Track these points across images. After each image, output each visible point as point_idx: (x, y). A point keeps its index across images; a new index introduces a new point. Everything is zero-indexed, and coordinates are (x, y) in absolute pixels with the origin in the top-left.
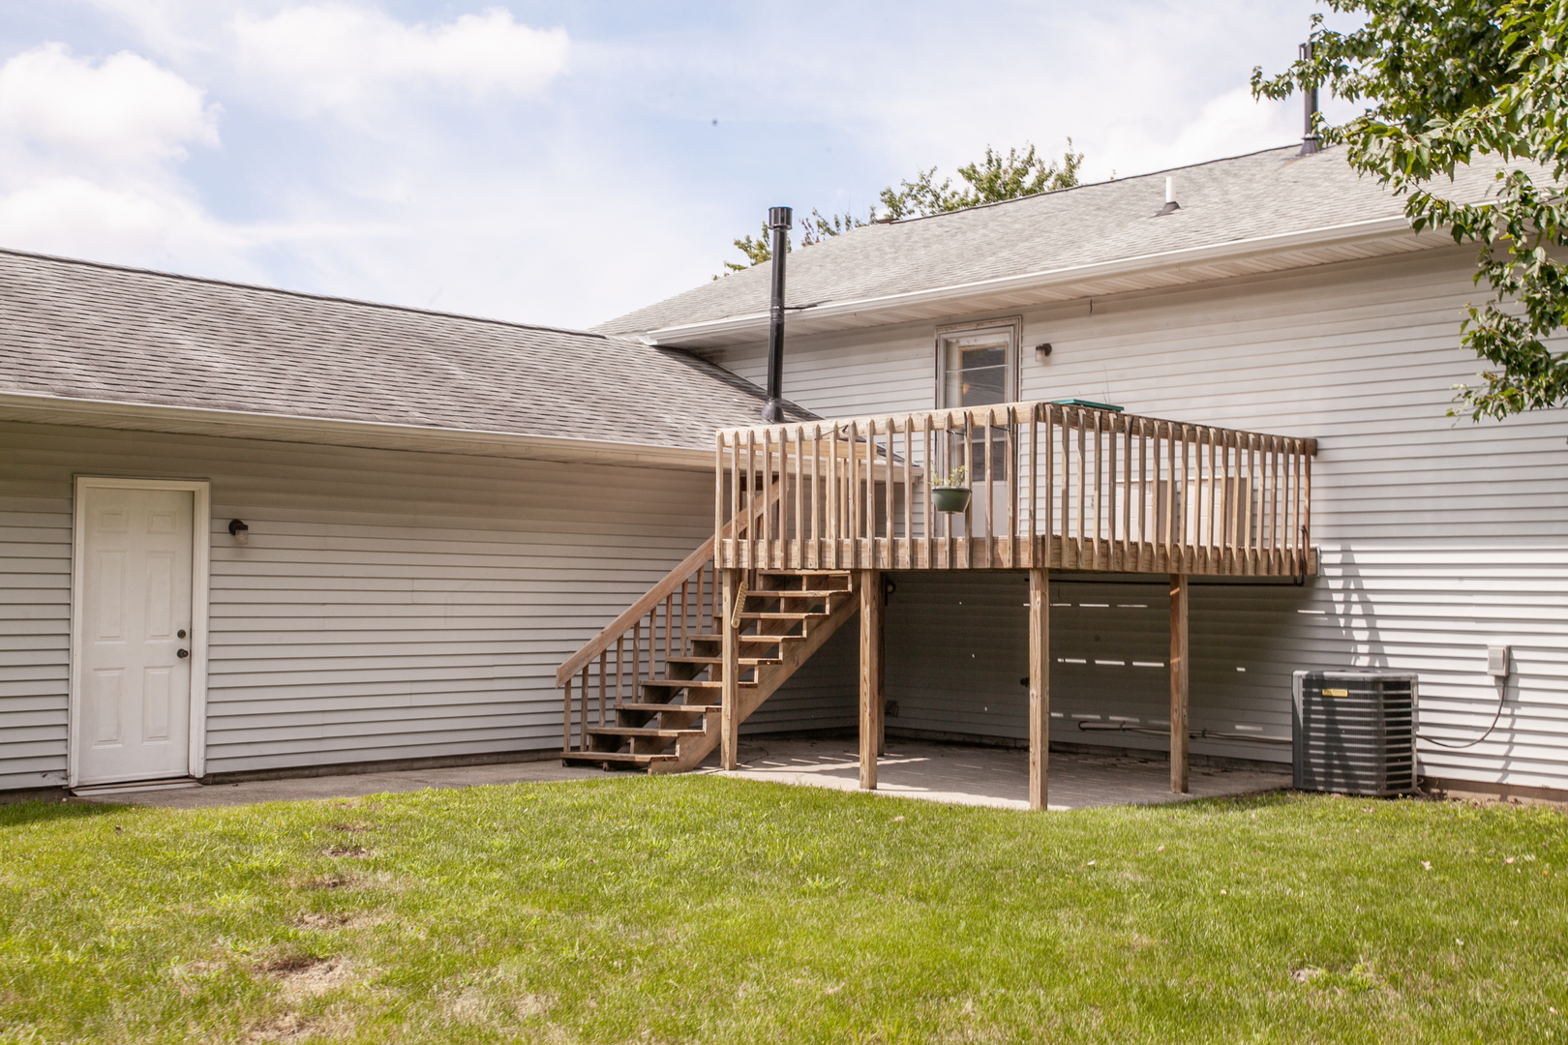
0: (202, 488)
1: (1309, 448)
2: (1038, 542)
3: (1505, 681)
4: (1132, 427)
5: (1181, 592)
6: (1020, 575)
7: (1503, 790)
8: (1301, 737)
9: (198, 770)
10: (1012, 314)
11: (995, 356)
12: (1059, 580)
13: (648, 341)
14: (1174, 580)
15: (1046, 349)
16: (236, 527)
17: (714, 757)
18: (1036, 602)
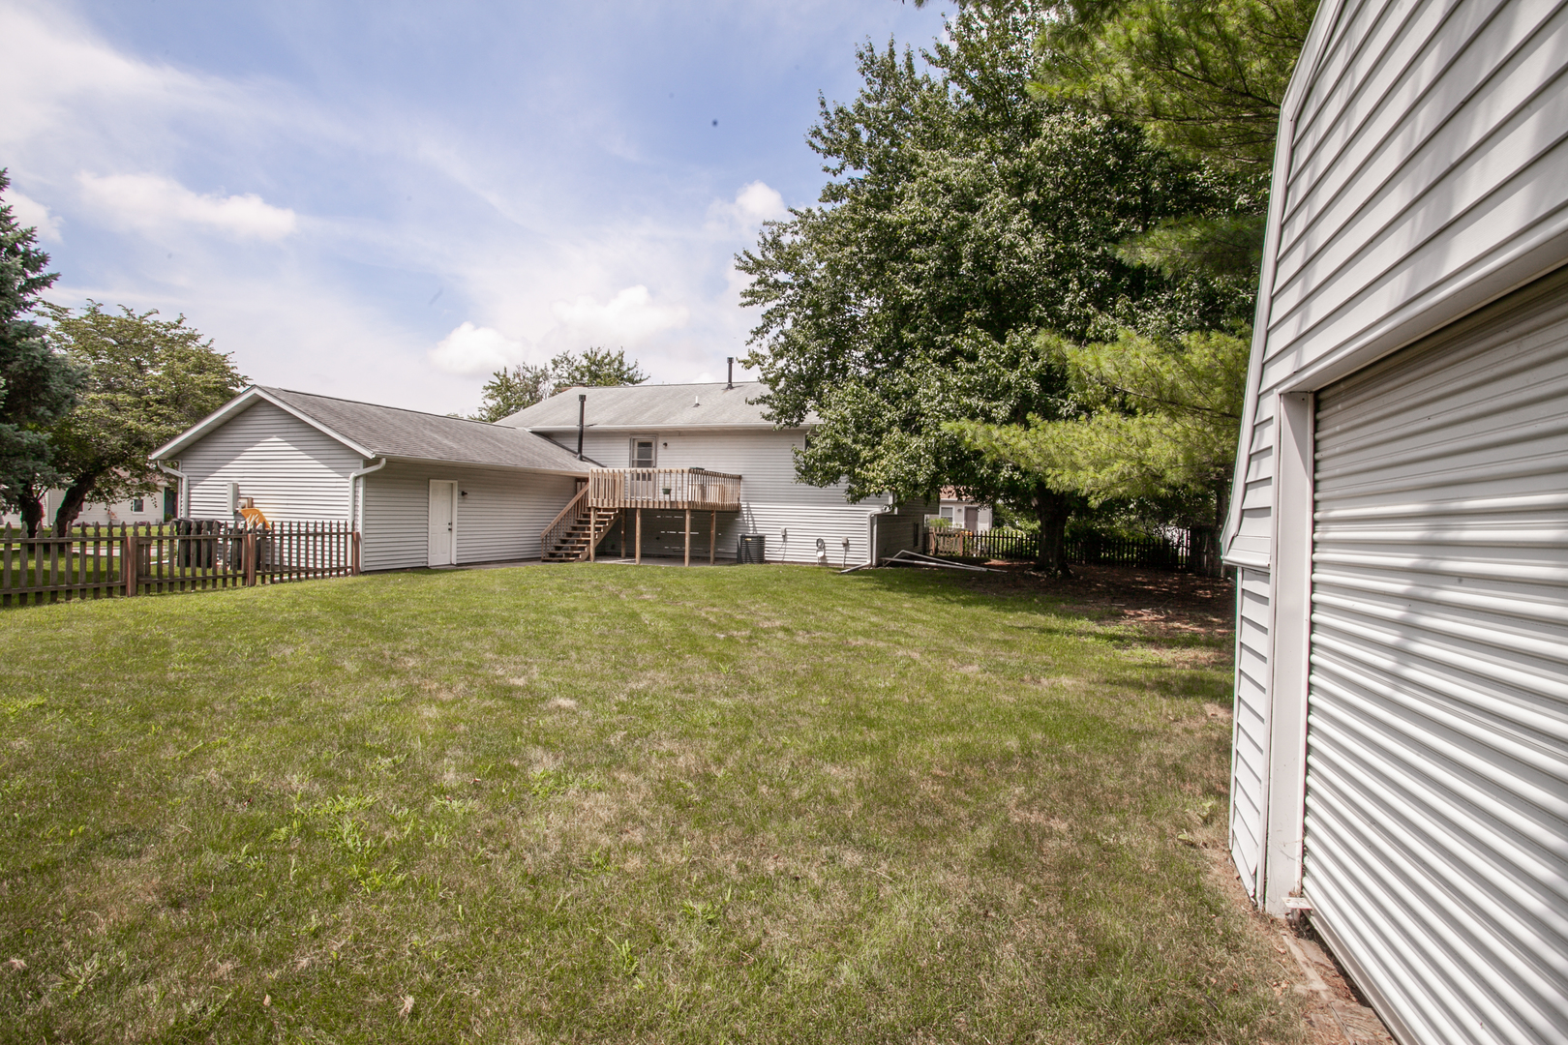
0: (455, 482)
1: (740, 477)
2: (689, 503)
3: (784, 536)
4: (707, 474)
5: (714, 514)
6: (684, 510)
7: (782, 562)
8: (739, 550)
9: (455, 562)
10: (656, 434)
11: (649, 445)
12: (693, 512)
13: (528, 430)
14: (712, 512)
15: (666, 444)
16: (464, 494)
17: (588, 559)
18: (688, 517)
